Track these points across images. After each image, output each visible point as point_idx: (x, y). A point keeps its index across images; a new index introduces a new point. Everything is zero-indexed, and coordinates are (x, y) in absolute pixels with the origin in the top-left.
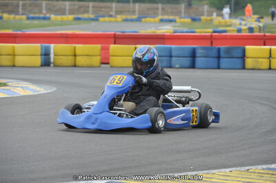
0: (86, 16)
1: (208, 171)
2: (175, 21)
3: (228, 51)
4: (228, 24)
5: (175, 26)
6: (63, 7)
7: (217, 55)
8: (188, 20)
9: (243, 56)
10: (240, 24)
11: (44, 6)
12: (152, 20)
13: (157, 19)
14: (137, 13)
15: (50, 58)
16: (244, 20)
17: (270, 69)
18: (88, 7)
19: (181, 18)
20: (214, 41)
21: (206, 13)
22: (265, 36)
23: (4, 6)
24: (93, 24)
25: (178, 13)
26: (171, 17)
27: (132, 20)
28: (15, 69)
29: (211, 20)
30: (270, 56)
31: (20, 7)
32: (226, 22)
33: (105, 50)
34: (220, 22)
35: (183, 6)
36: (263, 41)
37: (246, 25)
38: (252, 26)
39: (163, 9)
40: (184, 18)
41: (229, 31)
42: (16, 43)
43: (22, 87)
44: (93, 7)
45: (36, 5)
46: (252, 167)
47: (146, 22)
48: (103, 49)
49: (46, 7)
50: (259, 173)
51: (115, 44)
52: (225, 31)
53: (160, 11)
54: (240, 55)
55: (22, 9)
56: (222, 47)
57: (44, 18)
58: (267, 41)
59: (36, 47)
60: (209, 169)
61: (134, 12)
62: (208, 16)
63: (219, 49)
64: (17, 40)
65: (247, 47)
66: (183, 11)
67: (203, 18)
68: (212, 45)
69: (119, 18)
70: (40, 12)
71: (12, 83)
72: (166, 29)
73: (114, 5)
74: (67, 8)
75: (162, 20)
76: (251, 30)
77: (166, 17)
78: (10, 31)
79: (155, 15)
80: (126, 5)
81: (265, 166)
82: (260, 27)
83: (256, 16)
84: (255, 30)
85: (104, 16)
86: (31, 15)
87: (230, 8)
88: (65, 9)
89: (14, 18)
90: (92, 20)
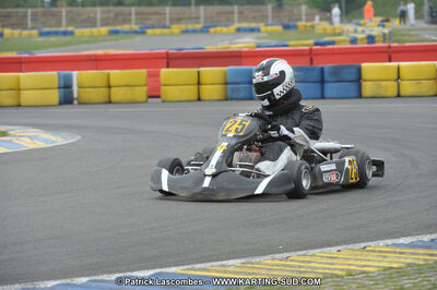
0: (126, 27)
1: (305, 252)
2: (259, 30)
3: (336, 72)
4: (337, 31)
5: (258, 38)
6: (92, 15)
7: (319, 79)
8: (279, 28)
9: (359, 79)
10: (356, 31)
11: (64, 14)
12: (225, 29)
13: (232, 28)
14: (202, 20)
15: (72, 92)
16: (360, 25)
17: (399, 96)
18: (130, 14)
19: (267, 25)
20: (314, 58)
21: (304, 17)
22: (389, 47)
23: (5, 16)
24: (138, 38)
25: (264, 18)
26: (253, 25)
27: (195, 31)
28: (20, 110)
29: (313, 27)
30: (399, 77)
31: (29, 18)
32: (334, 29)
33: (154, 77)
34: (325, 29)
35: (270, 7)
36: (387, 55)
37: (363, 32)
38: (373, 33)
39: (240, 13)
40: (272, 25)
41: (339, 42)
42: (20, 71)
43: (29, 137)
44: (137, 14)
45: (54, 15)
46: (369, 243)
47: (215, 33)
48: (150, 75)
49: (67, 16)
50: (380, 252)
51: (168, 67)
52: (333, 43)
53: (236, 16)
54: (353, 77)
55: (32, 20)
56: (327, 66)
57: (65, 33)
58: (393, 56)
59: (51, 76)
60: (306, 248)
61: (197, 19)
62: (308, 20)
63: (322, 70)
64: (23, 66)
65: (364, 65)
66: (270, 14)
67: (300, 24)
68: (311, 63)
69: (176, 29)
70: (59, 24)
71: (15, 131)
72: (245, 43)
73: (168, 9)
74: (99, 16)
75: (239, 30)
76: (371, 39)
77: (245, 25)
78: (13, 54)
79: (230, 22)
80: (185, 9)
81: (389, 242)
82: (384, 34)
83: (379, 19)
84: (377, 39)
85: (153, 27)
86: (46, 29)
87: (340, 8)
88: (95, 19)
89: (21, 34)
90: (136, 32)
